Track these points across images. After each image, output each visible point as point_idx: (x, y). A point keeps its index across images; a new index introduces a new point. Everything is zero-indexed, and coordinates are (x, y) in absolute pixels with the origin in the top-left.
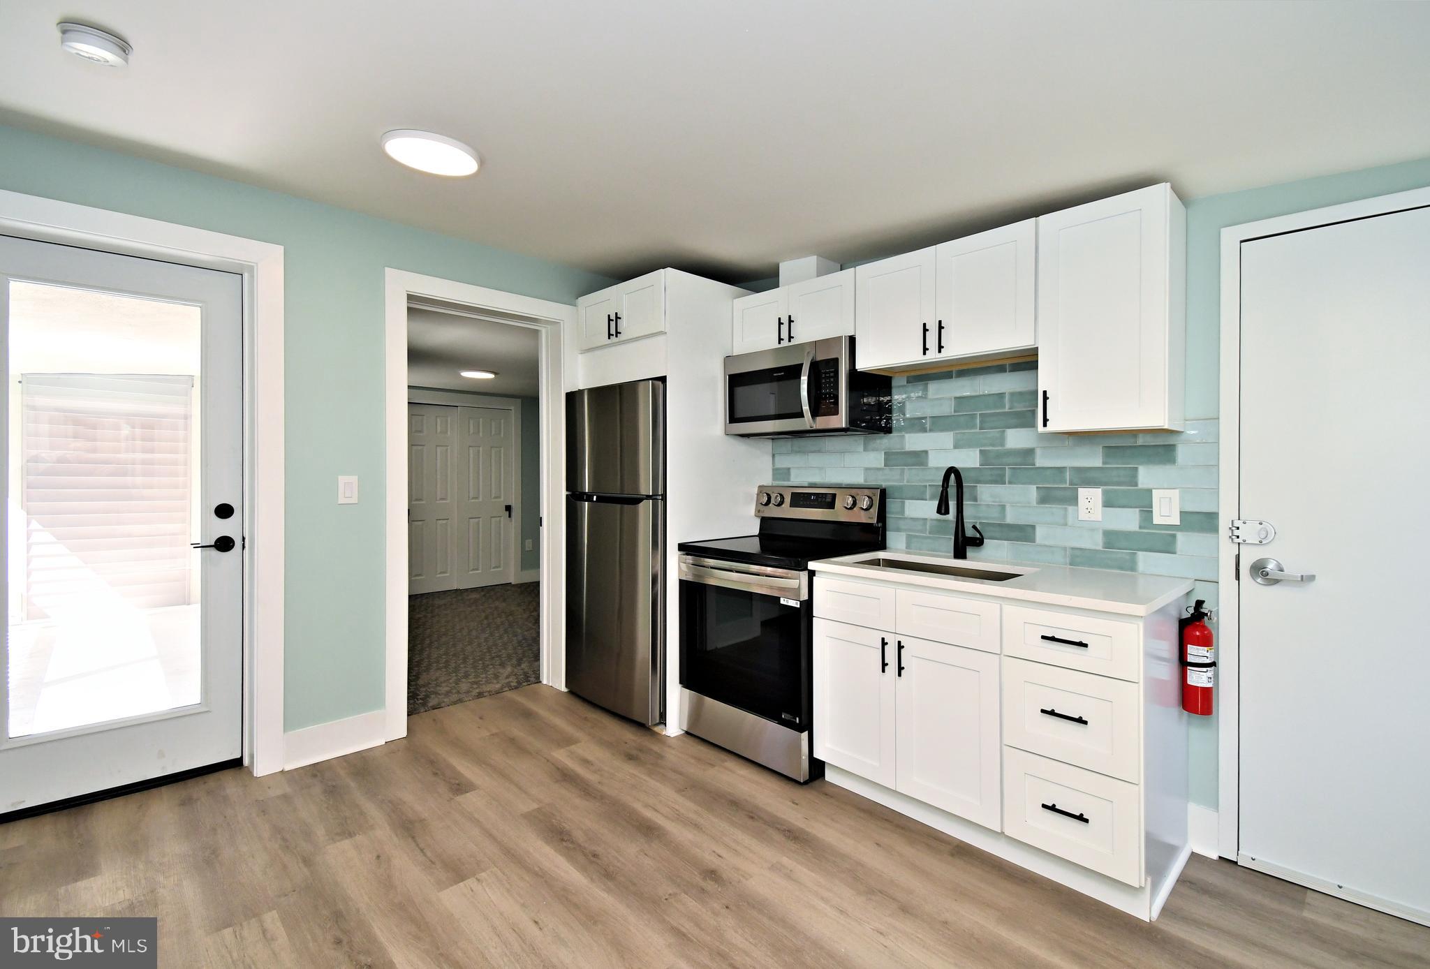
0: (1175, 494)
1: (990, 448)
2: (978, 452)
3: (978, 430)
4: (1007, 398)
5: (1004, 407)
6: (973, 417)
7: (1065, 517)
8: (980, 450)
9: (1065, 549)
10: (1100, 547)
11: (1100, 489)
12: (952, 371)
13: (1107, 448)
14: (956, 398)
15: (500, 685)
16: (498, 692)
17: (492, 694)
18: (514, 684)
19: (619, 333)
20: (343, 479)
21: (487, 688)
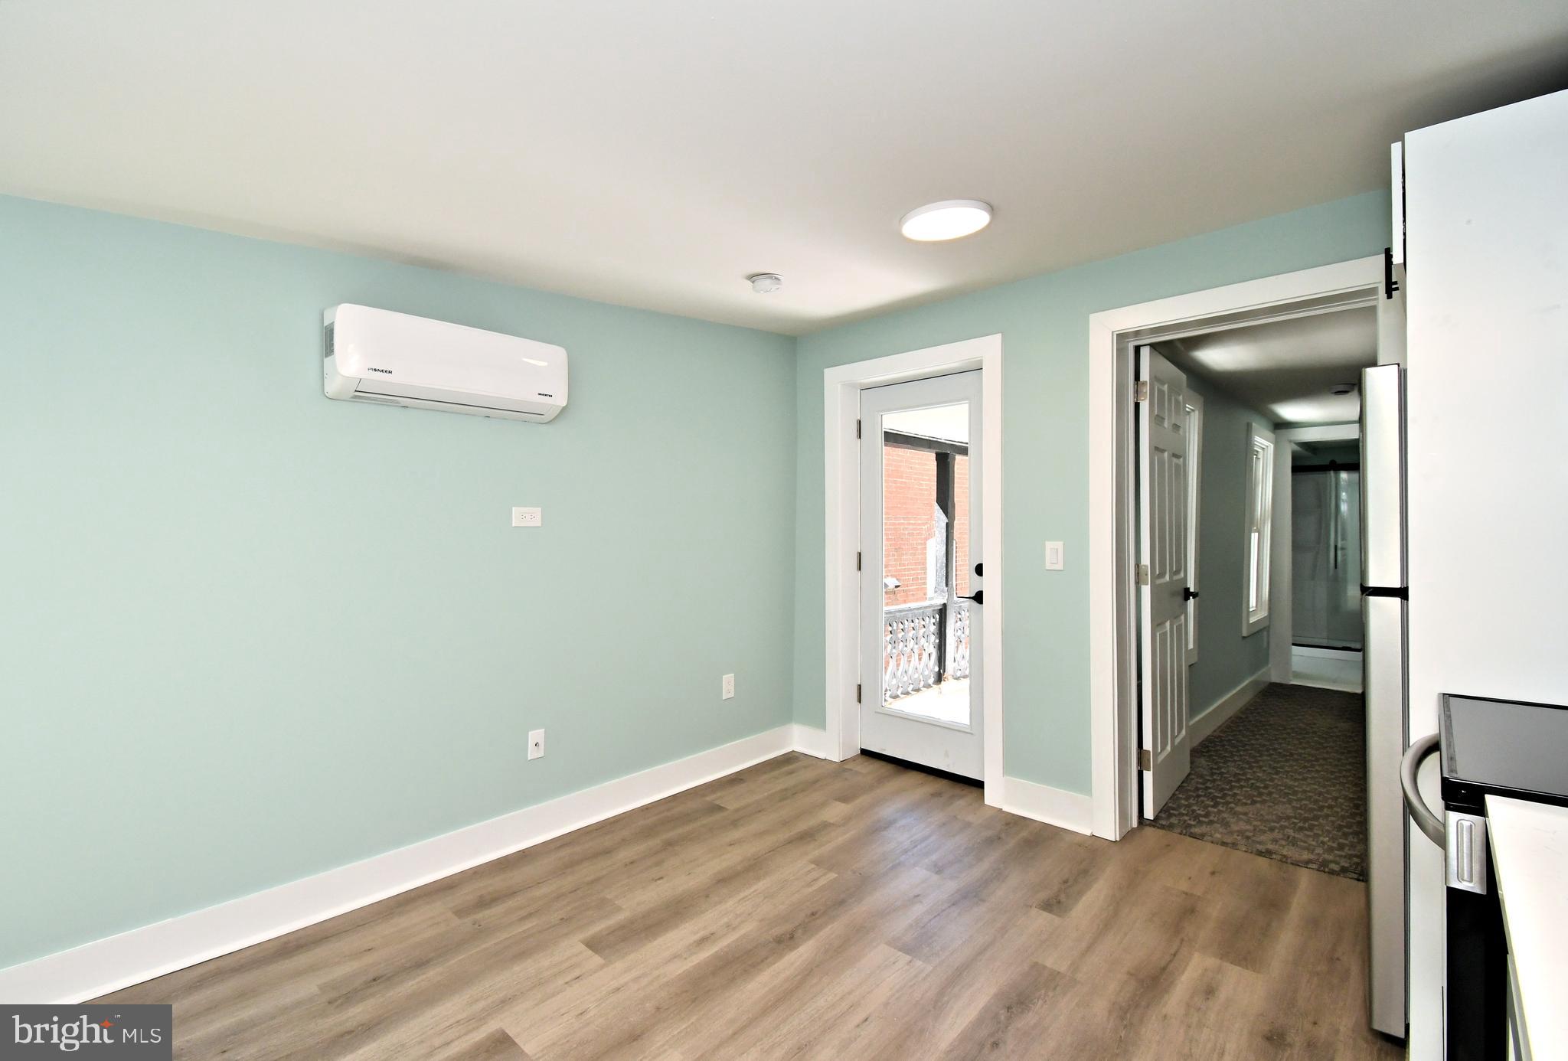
15: (1312, 857)
16: (1296, 864)
17: (1284, 859)
18: (1333, 866)
19: (1396, 283)
20: (1050, 545)
21: (1287, 851)
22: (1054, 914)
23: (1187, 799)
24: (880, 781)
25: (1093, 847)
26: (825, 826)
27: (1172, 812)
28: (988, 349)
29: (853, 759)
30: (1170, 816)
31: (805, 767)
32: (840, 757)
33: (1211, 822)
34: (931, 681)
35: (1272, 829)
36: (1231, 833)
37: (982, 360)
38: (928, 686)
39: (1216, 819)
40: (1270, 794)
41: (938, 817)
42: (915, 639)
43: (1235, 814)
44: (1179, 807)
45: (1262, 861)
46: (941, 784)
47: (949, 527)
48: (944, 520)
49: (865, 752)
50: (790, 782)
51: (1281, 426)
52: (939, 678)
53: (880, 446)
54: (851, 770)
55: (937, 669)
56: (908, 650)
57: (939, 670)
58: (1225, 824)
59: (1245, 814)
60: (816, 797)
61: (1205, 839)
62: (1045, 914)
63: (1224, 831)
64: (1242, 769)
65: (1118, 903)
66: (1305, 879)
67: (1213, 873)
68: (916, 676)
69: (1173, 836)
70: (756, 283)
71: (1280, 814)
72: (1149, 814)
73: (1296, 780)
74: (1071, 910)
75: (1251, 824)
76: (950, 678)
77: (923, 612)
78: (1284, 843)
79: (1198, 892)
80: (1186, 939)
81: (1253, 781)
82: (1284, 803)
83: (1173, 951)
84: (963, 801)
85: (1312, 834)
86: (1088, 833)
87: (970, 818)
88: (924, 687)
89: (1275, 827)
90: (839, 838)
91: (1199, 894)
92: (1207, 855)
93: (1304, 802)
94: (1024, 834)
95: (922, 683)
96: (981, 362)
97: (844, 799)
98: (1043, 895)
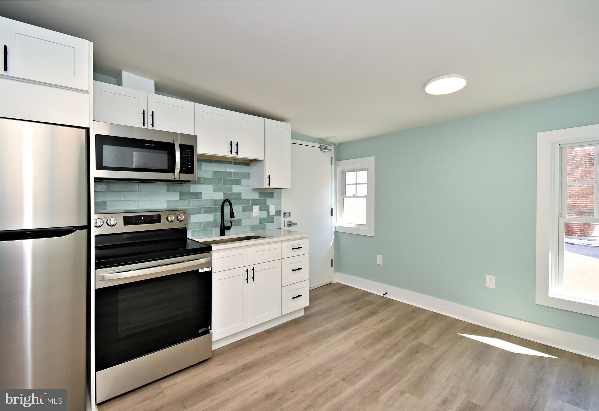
0: (274, 206)
1: (227, 192)
2: (223, 193)
3: (222, 185)
4: (233, 173)
5: (231, 177)
6: (221, 179)
7: (250, 215)
8: (224, 193)
9: (249, 226)
10: (258, 224)
11: (258, 206)
12: (212, 160)
13: (260, 193)
14: (214, 171)
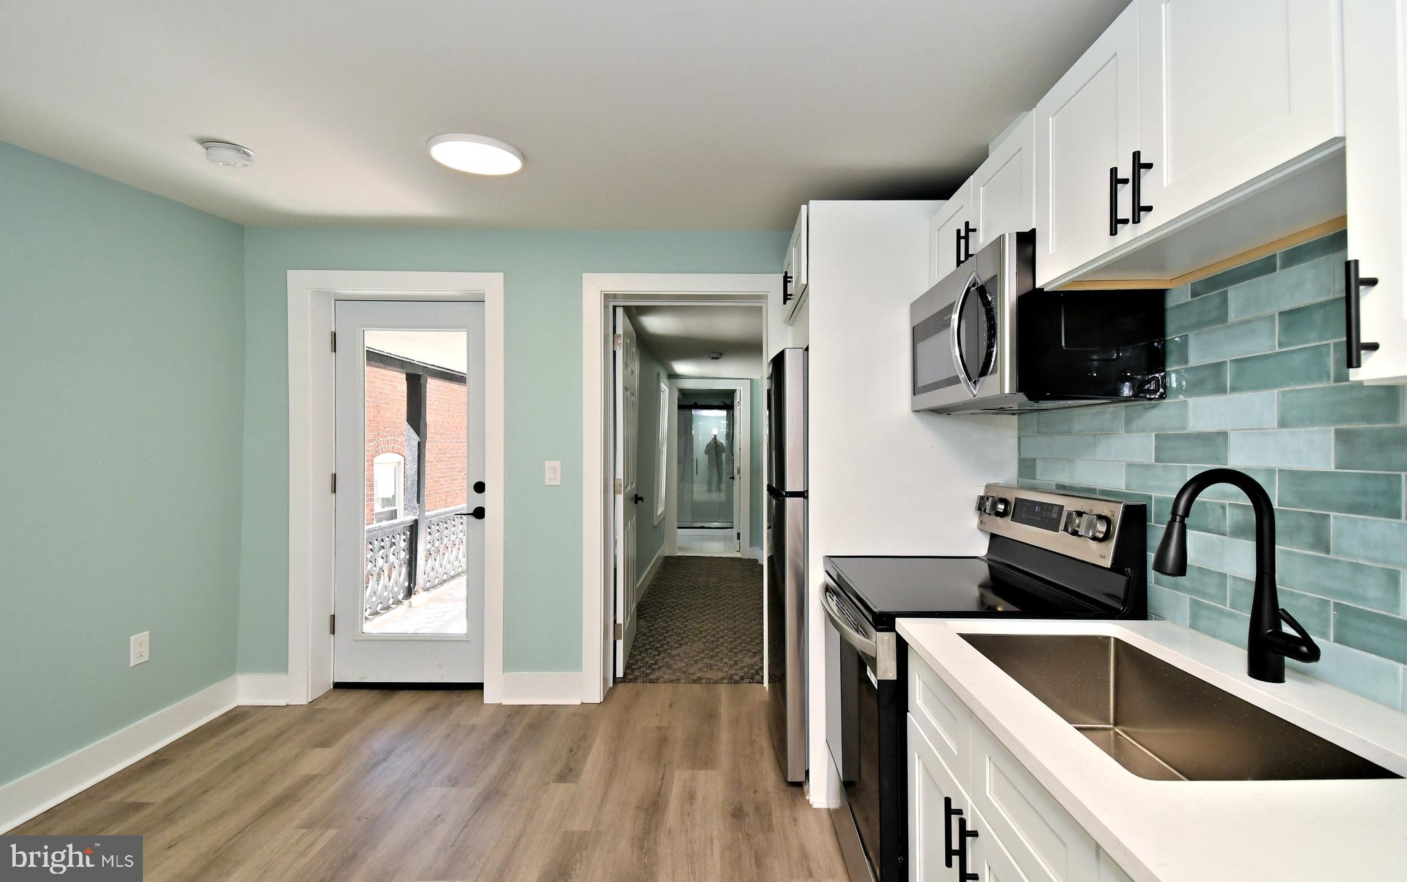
1: (1361, 426)
2: (1333, 436)
3: (1330, 384)
6: (1320, 353)
8: (1337, 431)
15: (724, 674)
16: (716, 682)
17: (709, 682)
18: (737, 678)
19: (791, 295)
20: (549, 464)
21: (710, 674)
22: (569, 782)
23: (640, 654)
24: (366, 711)
25: (585, 713)
26: (309, 780)
27: (633, 667)
28: (491, 285)
29: (325, 696)
30: (633, 670)
31: (262, 721)
32: (308, 699)
33: (660, 668)
34: (401, 597)
35: (696, 662)
36: (674, 671)
37: (484, 294)
38: (399, 602)
39: (662, 664)
40: (688, 636)
41: (441, 729)
42: (385, 558)
43: (673, 657)
44: (637, 661)
45: (696, 687)
46: (436, 696)
47: (421, 447)
48: (415, 439)
49: (338, 686)
50: (243, 743)
51: (673, 376)
52: (409, 592)
53: (361, 363)
54: (325, 709)
55: (406, 584)
56: (377, 569)
57: (409, 585)
58: (669, 667)
59: (679, 655)
60: (284, 751)
61: (659, 681)
62: (563, 785)
63: (670, 672)
64: (667, 622)
65: (614, 753)
66: (723, 690)
67: (670, 706)
68: (386, 594)
69: (639, 685)
70: (210, 151)
71: (697, 650)
72: (620, 674)
73: (699, 623)
74: (581, 773)
75: (684, 662)
76: (420, 590)
77: (394, 530)
78: (705, 669)
79: (665, 724)
80: (667, 763)
81: (676, 630)
82: (697, 641)
83: (661, 777)
84: (462, 706)
85: (718, 659)
86: (578, 702)
87: (475, 721)
88: (393, 604)
89: (698, 660)
90: (332, 788)
91: (666, 725)
92: (662, 693)
93: (708, 637)
94: (526, 720)
95: (391, 601)
96: (483, 295)
97: (325, 743)
98: (556, 770)
